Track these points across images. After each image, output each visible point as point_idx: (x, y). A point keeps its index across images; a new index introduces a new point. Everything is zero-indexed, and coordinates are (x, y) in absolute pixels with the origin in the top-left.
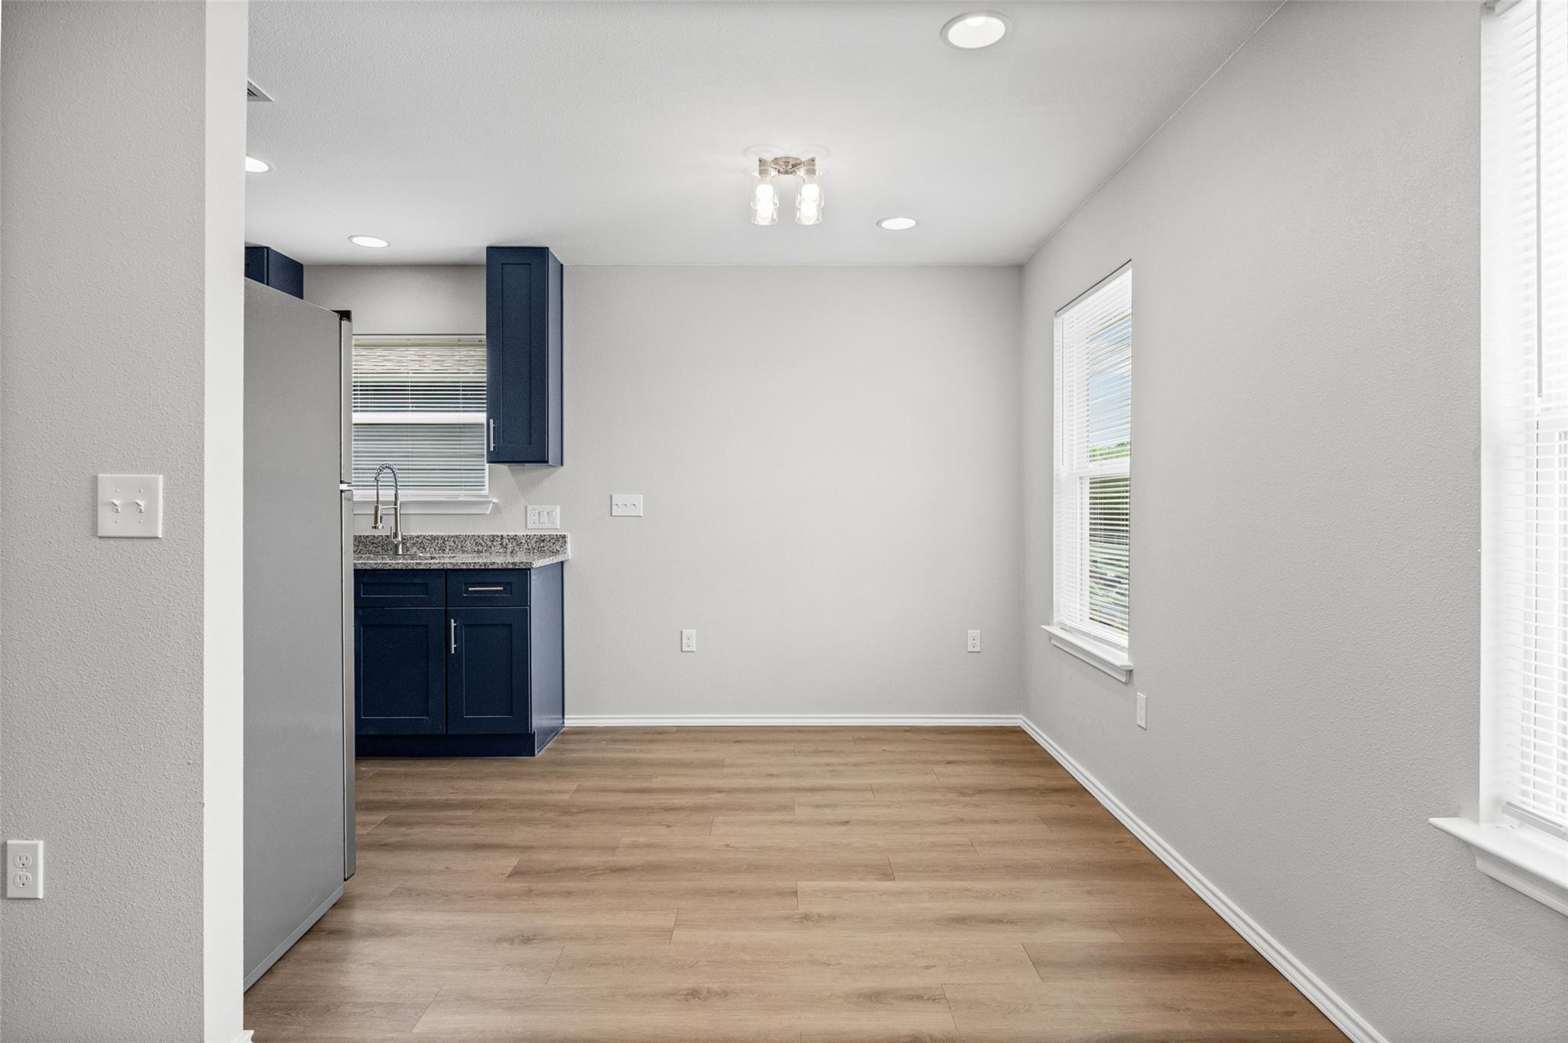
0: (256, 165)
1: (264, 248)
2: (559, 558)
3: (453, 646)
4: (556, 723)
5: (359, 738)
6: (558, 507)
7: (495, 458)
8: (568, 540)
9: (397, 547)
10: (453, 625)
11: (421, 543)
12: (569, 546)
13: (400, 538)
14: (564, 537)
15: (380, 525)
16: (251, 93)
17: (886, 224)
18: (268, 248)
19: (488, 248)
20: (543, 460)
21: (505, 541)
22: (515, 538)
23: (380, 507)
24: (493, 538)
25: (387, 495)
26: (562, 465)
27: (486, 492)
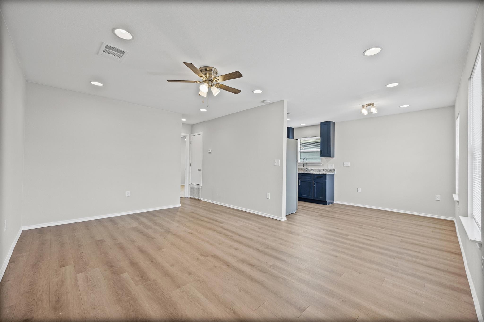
0: (288, 119)
1: (289, 127)
2: (333, 173)
3: (314, 186)
4: (333, 202)
5: (299, 198)
6: (333, 165)
7: (322, 156)
8: (335, 170)
9: (307, 170)
10: (314, 182)
11: (310, 170)
12: (335, 171)
13: (307, 169)
14: (334, 170)
15: (304, 167)
16: (288, 114)
17: (401, 107)
18: (290, 127)
19: (321, 122)
20: (329, 156)
21: (324, 170)
22: (326, 170)
23: (304, 164)
24: (322, 170)
25: (305, 162)
26: (334, 157)
27: (321, 162)
